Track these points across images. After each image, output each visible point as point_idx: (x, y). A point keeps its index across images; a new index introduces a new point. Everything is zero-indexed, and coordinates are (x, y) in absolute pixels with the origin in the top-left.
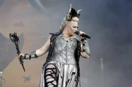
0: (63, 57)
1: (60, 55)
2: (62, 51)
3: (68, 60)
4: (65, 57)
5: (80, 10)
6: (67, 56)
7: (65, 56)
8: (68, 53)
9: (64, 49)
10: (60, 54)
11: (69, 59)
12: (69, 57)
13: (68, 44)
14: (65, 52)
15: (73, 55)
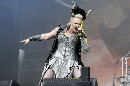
0: (61, 53)
1: (60, 51)
2: (62, 47)
3: (65, 56)
4: (63, 53)
9: (64, 44)
11: (67, 54)
12: (67, 53)
13: (68, 40)
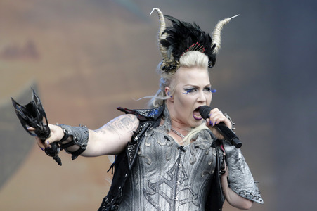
0: (158, 208)
1: (150, 200)
2: (158, 184)
4: (166, 208)
5: (228, 19)
6: (177, 205)
7: (168, 205)
8: (182, 195)
9: (166, 176)
10: (149, 195)
12: (181, 210)
13: (182, 160)
14: (169, 189)
15: (197, 201)
